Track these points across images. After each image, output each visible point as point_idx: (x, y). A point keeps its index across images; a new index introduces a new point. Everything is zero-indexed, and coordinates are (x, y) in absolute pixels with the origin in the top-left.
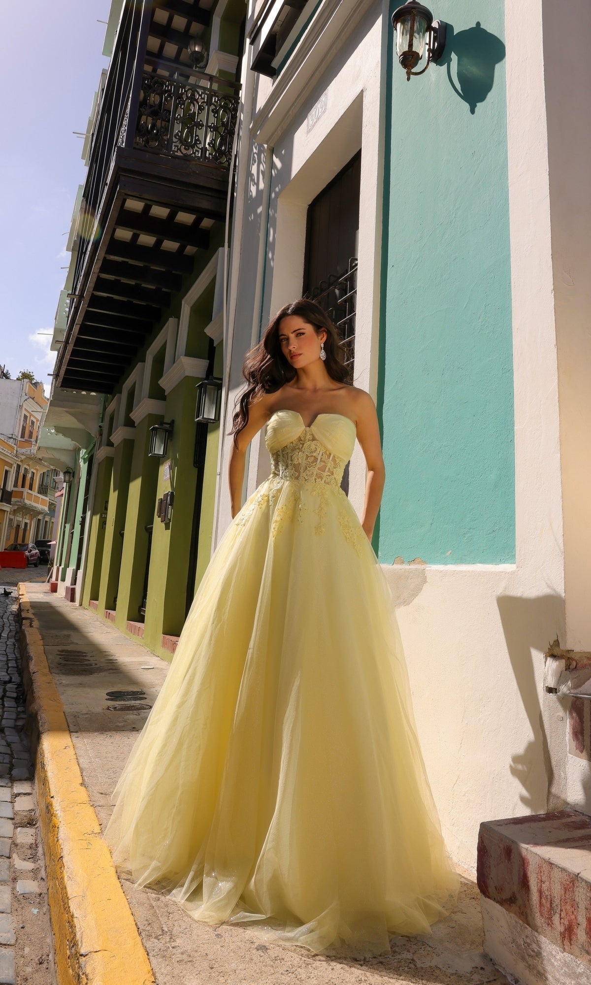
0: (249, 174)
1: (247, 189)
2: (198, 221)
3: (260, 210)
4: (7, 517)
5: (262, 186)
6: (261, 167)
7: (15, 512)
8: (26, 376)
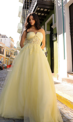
0: (58, 2)
1: (57, 5)
2: (47, 10)
3: (61, 8)
4: (9, 60)
5: (61, 4)
6: (60, 1)
7: (10, 59)
8: (10, 37)
